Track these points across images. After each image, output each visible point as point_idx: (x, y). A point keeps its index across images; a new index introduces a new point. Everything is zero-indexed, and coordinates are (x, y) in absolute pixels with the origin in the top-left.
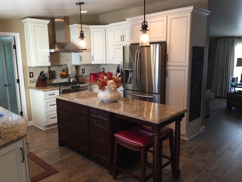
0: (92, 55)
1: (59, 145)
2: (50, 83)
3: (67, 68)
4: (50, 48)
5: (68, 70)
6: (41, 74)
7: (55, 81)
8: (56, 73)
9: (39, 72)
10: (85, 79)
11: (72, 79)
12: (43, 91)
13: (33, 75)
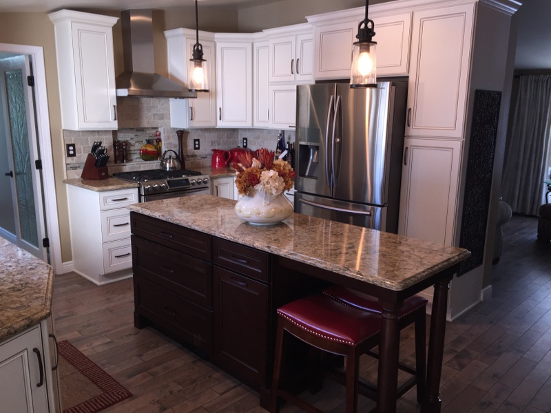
0: (219, 105)
1: (135, 326)
2: (117, 172)
3: (157, 136)
4: (119, 86)
5: (159, 140)
6: (95, 148)
7: (127, 168)
8: (132, 148)
9: (91, 145)
10: (199, 162)
11: (170, 163)
12: (99, 191)
13: (74, 150)
